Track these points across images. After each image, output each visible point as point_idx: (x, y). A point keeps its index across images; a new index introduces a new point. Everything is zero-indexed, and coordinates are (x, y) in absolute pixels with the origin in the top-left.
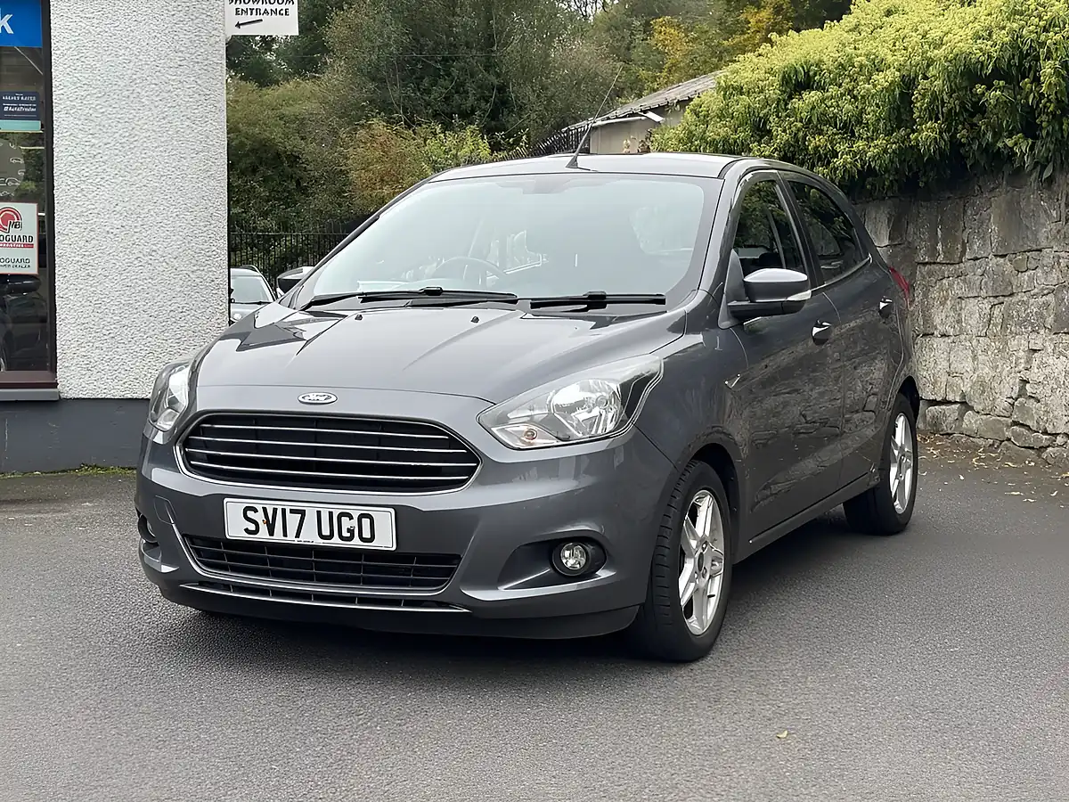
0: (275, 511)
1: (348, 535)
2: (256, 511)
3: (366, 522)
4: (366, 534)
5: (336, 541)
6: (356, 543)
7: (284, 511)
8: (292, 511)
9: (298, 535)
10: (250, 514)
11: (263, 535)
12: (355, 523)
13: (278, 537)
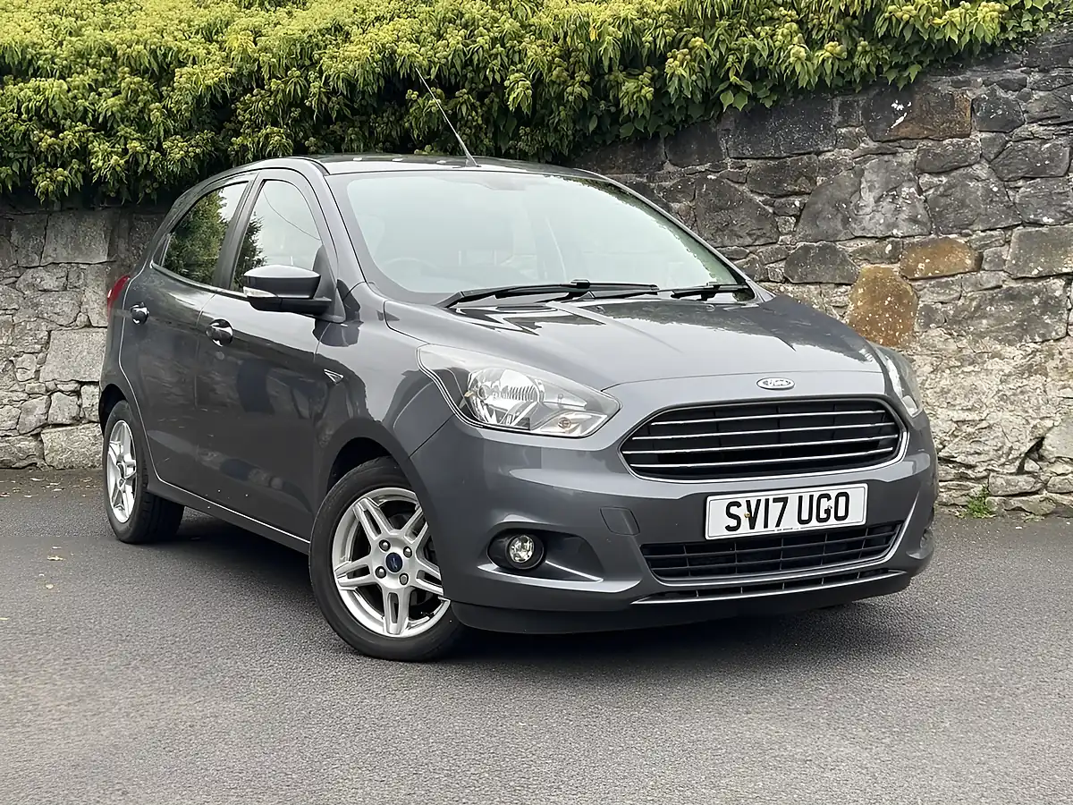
0: (759, 501)
1: (825, 516)
2: (739, 505)
3: (842, 500)
4: (841, 513)
5: (814, 525)
6: (832, 523)
7: (767, 501)
8: (775, 500)
9: (778, 525)
10: (734, 510)
11: (745, 530)
12: (832, 503)
13: (760, 529)
